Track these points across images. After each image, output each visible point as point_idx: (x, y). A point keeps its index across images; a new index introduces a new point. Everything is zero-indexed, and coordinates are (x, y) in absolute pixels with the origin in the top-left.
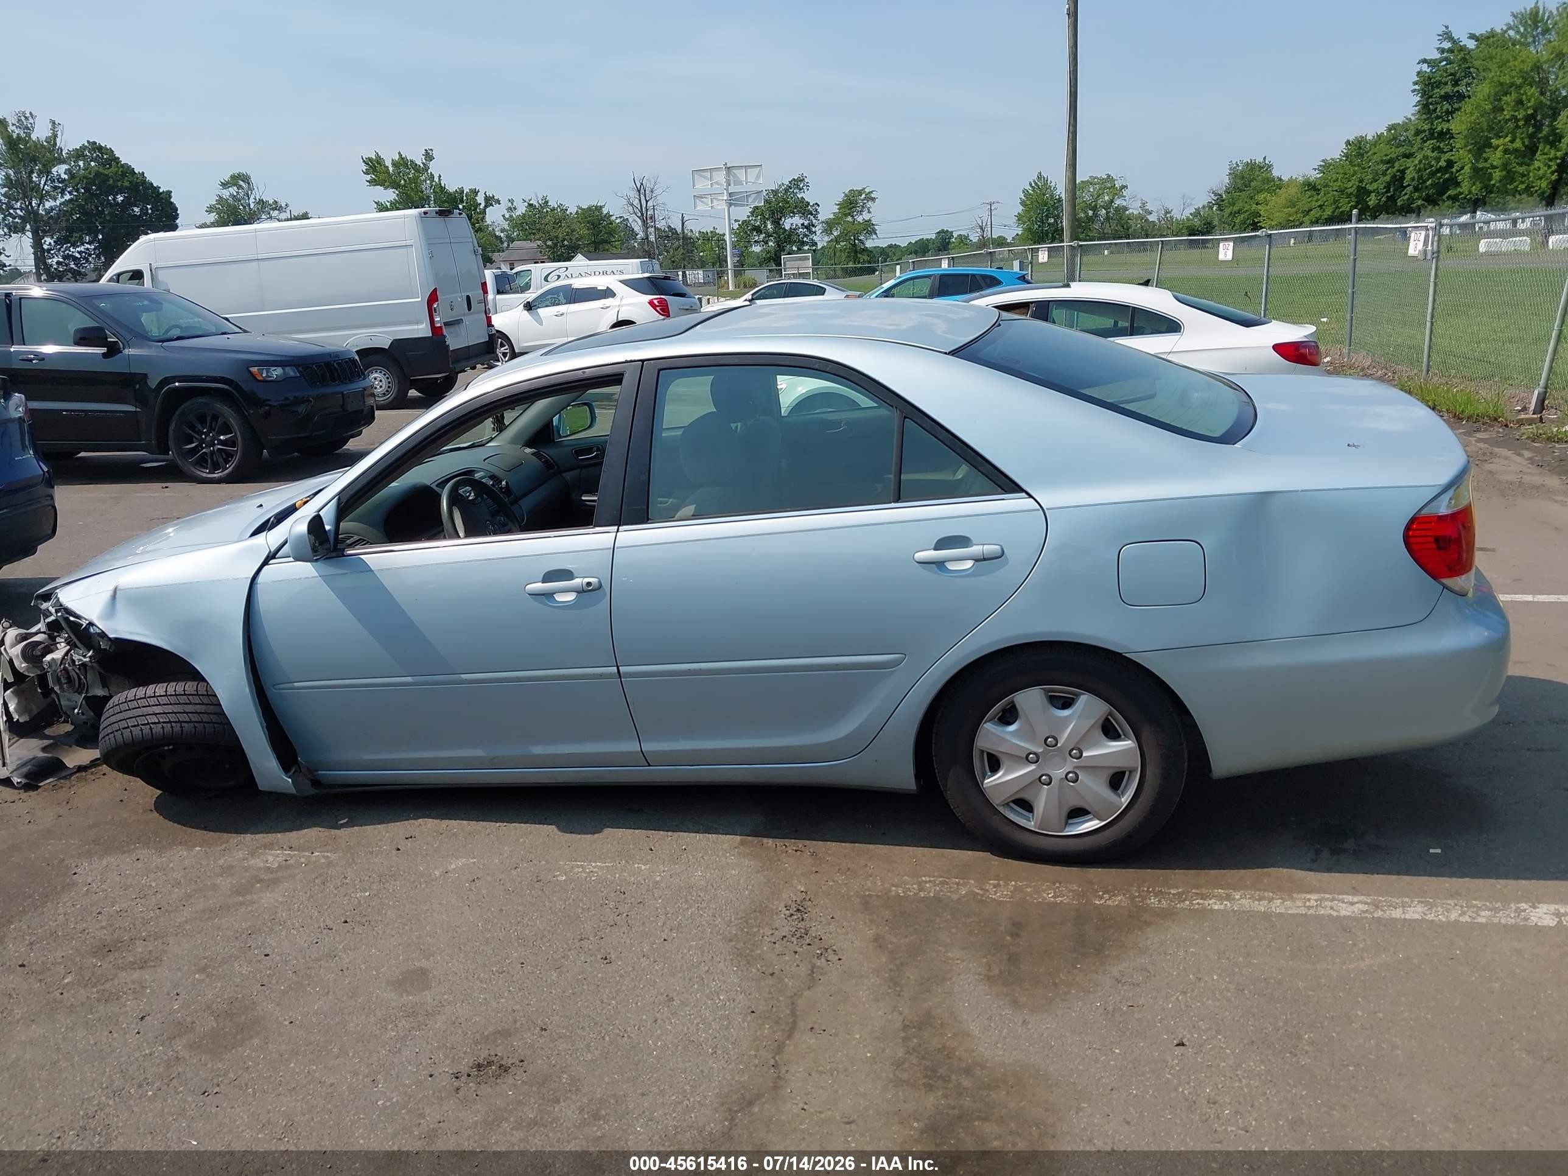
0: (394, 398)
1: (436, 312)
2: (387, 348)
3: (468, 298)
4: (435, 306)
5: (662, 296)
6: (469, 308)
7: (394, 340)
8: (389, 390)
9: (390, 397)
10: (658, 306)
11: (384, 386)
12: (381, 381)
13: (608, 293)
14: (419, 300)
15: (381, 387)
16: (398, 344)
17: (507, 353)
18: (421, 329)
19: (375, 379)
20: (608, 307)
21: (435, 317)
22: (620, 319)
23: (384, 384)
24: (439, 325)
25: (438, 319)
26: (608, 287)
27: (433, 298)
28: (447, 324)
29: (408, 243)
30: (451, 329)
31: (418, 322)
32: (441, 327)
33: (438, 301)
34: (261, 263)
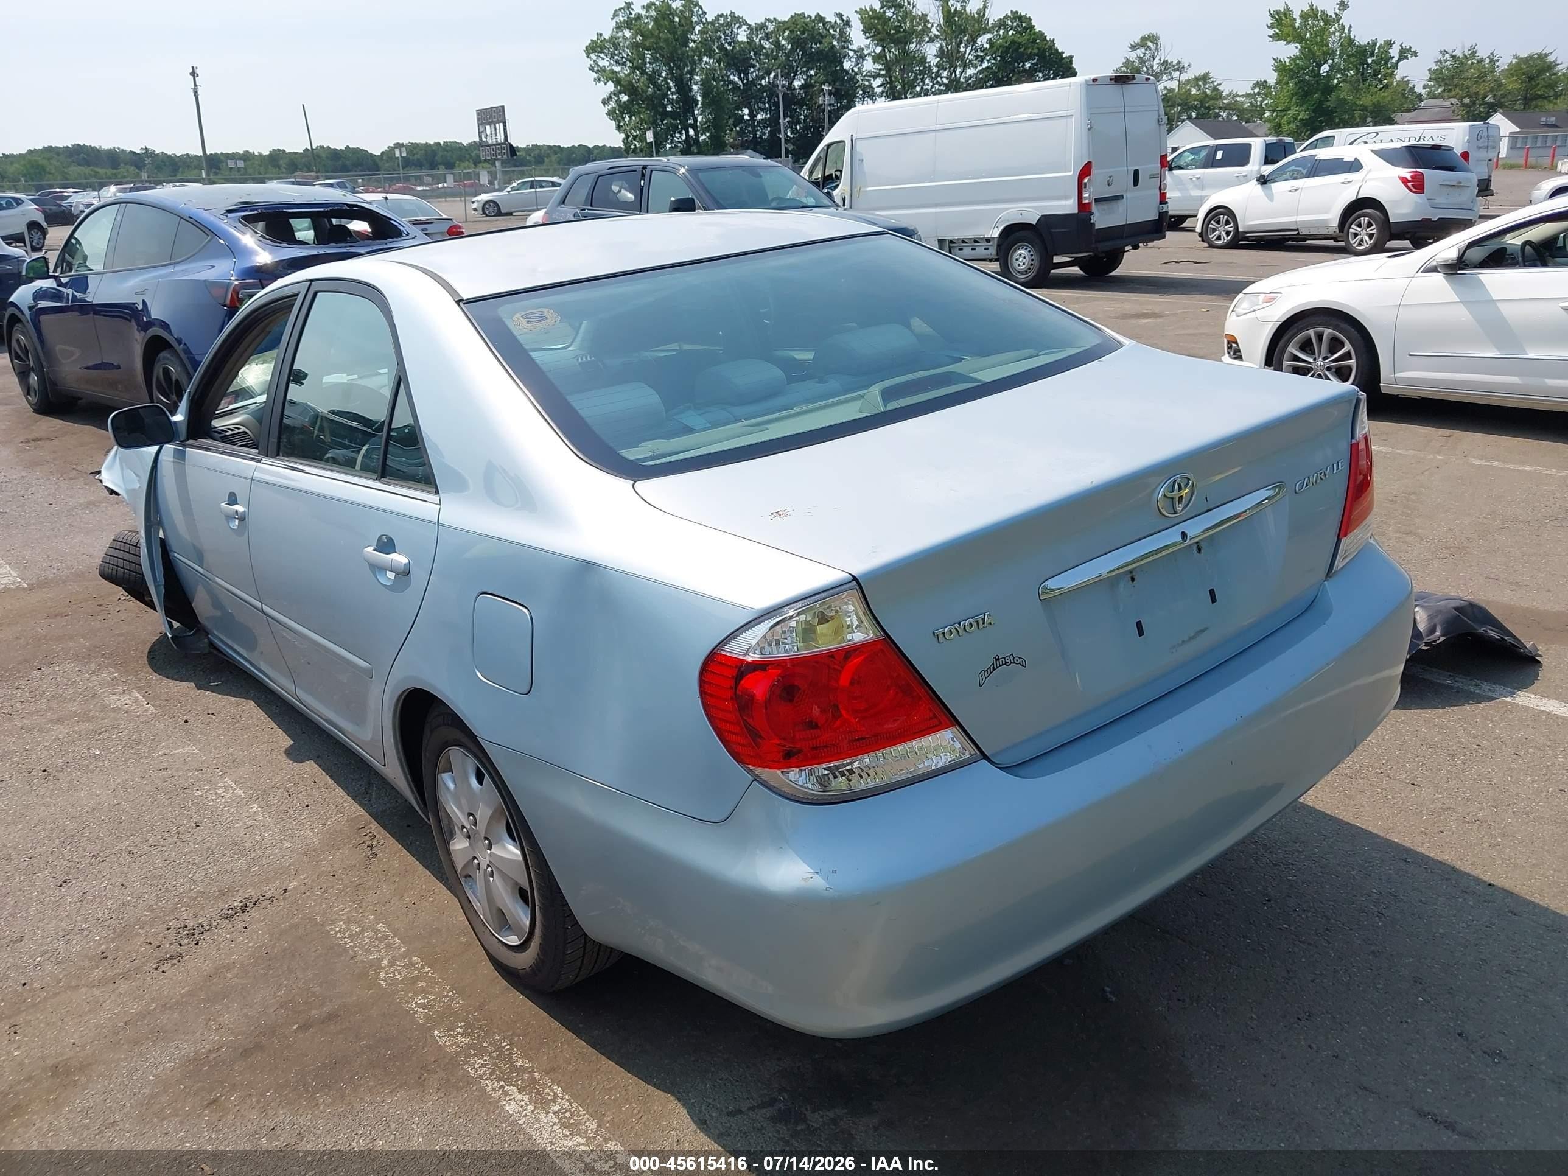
0: (1034, 276)
1: (1085, 187)
2: (1034, 223)
3: (1136, 173)
4: (1086, 180)
5: (1418, 170)
6: (1136, 183)
7: (1043, 216)
8: (1032, 267)
9: (1031, 274)
10: (1410, 181)
11: (1026, 264)
12: (1025, 258)
13: (1354, 166)
14: (1071, 174)
15: (1024, 264)
16: (1045, 220)
17: (1230, 232)
18: (1068, 206)
19: (1020, 255)
20: (1349, 182)
21: (1084, 193)
22: (1360, 196)
23: (1027, 261)
24: (1087, 201)
25: (1087, 195)
26: (1356, 159)
27: (1086, 171)
28: (1097, 200)
29: (1070, 113)
30: (1104, 206)
31: (1066, 198)
32: (1089, 203)
33: (1090, 175)
34: (938, 134)
